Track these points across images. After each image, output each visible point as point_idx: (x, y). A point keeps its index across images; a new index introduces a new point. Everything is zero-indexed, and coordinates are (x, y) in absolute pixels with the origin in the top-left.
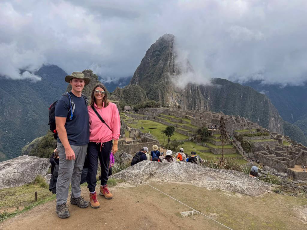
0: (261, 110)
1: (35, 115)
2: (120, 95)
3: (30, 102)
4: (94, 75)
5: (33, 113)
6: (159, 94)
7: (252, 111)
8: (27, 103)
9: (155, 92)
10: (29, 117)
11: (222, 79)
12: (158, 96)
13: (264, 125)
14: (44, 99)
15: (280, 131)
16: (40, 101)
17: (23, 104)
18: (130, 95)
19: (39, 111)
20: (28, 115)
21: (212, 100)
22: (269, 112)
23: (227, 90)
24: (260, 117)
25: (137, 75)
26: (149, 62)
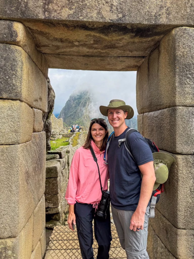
25: (63, 114)
26: (72, 104)
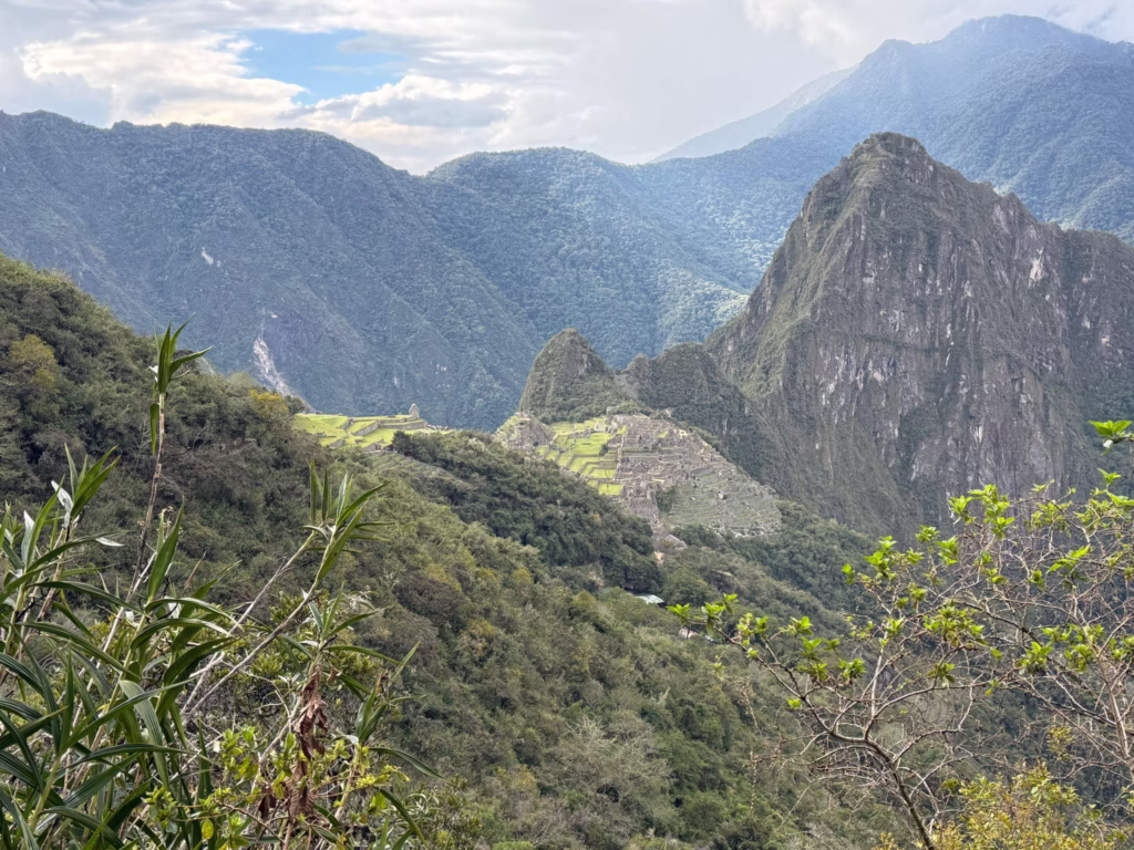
3: (480, 335)
5: (491, 376)
8: (468, 338)
10: (475, 394)
14: (531, 317)
16: (516, 328)
19: (512, 370)
20: (472, 385)
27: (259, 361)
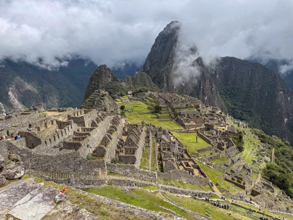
0: (269, 85)
1: (70, 99)
2: (129, 81)
3: (65, 88)
4: (108, 68)
5: (68, 97)
6: (164, 77)
7: (260, 86)
8: (62, 89)
9: (161, 76)
10: (65, 101)
11: (231, 57)
12: (163, 79)
13: (271, 98)
14: (76, 84)
15: (290, 104)
16: (73, 87)
17: (59, 90)
18: (137, 81)
19: (73, 95)
20: (64, 99)
21: (221, 78)
22: (278, 86)
23: (236, 67)
24: (267, 91)
25: (148, 61)
26: (158, 48)
27: (10, 96)
